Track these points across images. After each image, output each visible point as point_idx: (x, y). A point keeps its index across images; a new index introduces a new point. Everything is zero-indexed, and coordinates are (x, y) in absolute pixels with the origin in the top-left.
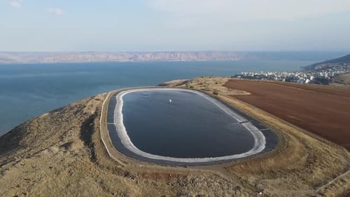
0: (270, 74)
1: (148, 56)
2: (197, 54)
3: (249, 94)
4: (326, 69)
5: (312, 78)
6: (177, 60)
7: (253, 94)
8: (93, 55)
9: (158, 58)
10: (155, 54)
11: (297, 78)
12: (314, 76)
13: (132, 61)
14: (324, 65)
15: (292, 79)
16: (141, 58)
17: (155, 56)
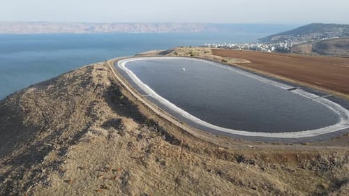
0: (233, 45)
1: (106, 27)
2: (156, 25)
3: (249, 62)
4: (282, 40)
5: (273, 48)
6: (136, 32)
7: (253, 62)
8: (44, 25)
9: (116, 30)
10: (113, 25)
11: (259, 49)
12: (275, 46)
13: (89, 32)
14: (279, 37)
15: (255, 49)
16: (97, 29)
17: (113, 28)
